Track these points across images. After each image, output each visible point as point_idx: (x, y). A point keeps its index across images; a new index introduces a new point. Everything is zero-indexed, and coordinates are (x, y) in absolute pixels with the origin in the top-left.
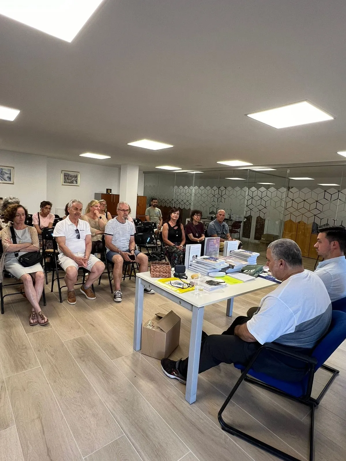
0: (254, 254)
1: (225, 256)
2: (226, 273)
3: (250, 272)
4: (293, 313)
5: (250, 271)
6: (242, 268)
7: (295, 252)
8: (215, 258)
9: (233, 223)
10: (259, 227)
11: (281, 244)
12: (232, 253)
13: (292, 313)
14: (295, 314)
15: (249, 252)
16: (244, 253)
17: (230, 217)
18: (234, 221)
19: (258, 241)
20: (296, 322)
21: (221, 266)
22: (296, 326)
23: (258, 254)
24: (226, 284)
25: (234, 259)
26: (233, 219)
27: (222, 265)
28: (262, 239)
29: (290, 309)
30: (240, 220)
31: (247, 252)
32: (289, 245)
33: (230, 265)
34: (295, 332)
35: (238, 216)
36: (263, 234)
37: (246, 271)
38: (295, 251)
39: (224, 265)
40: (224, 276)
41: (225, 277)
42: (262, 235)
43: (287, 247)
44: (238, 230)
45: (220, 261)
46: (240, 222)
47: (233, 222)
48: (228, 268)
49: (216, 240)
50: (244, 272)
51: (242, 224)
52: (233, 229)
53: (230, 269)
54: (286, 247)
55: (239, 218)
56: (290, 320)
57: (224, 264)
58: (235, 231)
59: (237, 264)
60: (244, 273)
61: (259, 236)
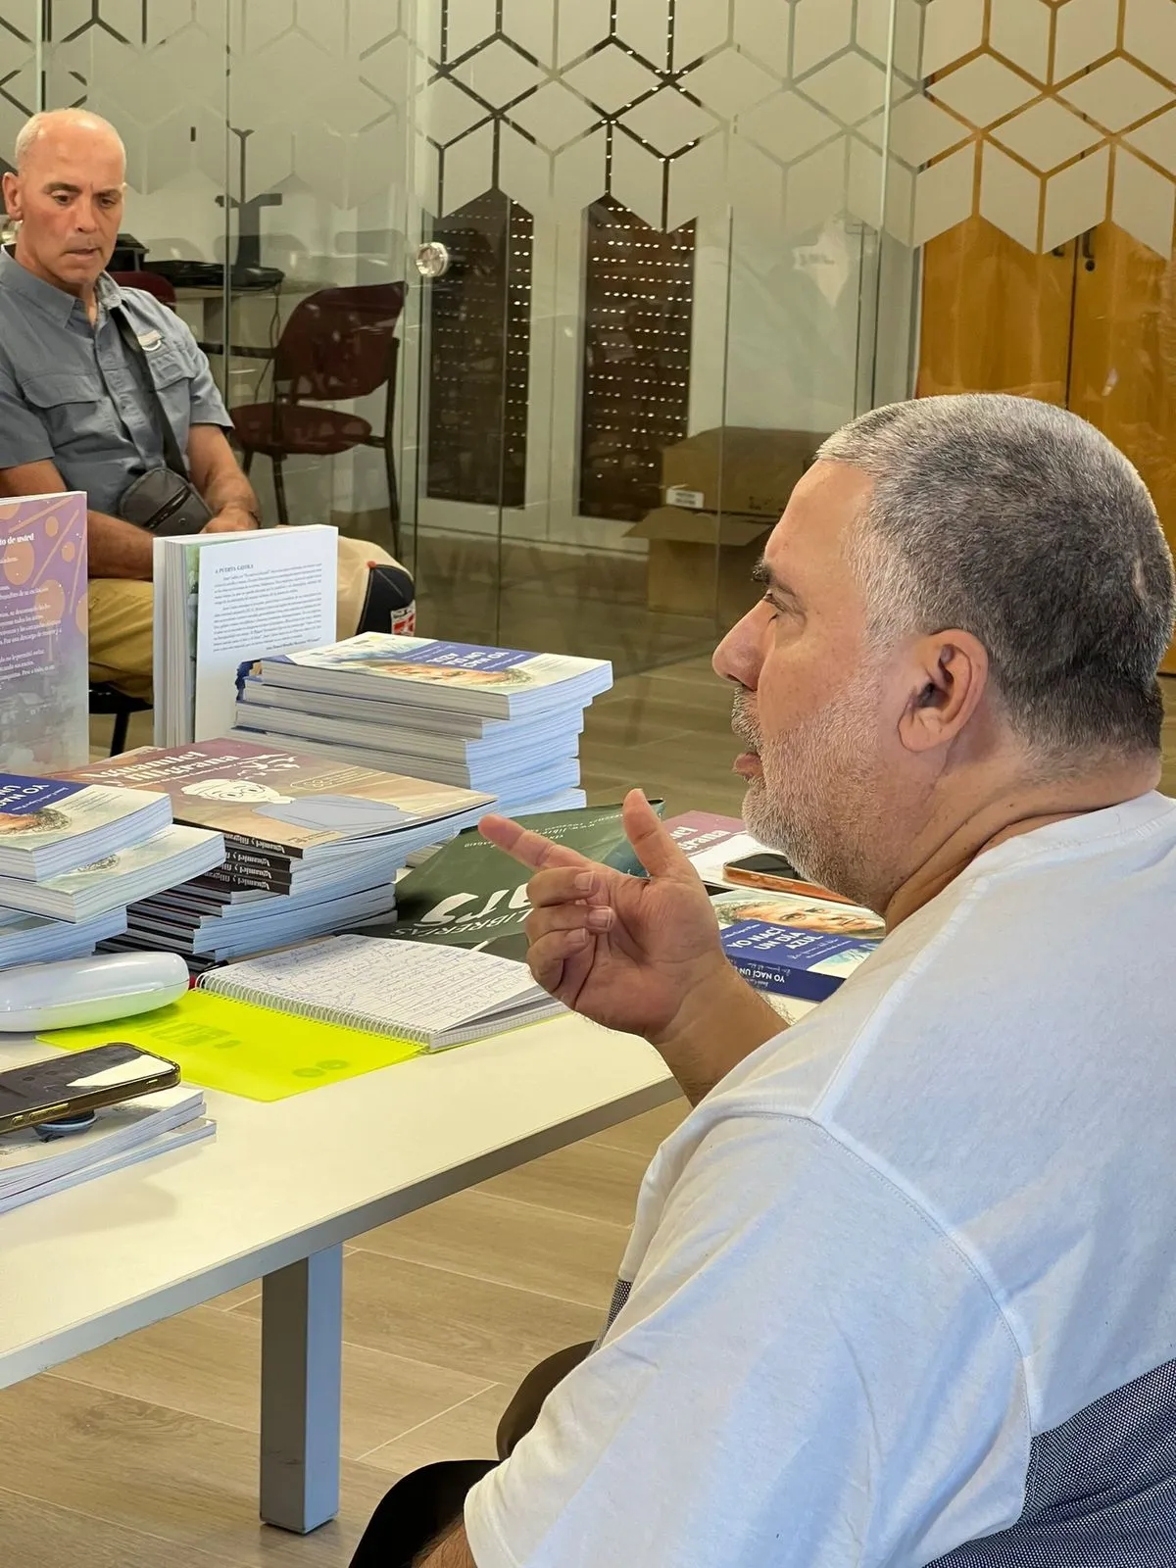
0: (541, 680)
1: (182, 741)
2: (199, 964)
3: (502, 906)
4: (992, 1280)
5: (497, 897)
6: (401, 874)
7: (1130, 592)
8: (28, 782)
9: (286, 314)
10: (618, 348)
11: (1015, 451)
12: (270, 695)
13: (981, 1279)
14: (1011, 1294)
15: (476, 655)
16: (419, 675)
17: (249, 245)
18: (311, 286)
19: (627, 526)
20: (1034, 1396)
21: (119, 870)
22: (1042, 1443)
23: (592, 674)
24: (196, 1104)
25: (290, 764)
26: (291, 265)
27: (127, 861)
28: (672, 496)
29: (955, 1235)
30: (383, 269)
31: (451, 658)
32: (1095, 497)
33: (236, 846)
34: (1029, 1522)
35: (348, 222)
36: (673, 441)
37: (458, 912)
38: (1138, 581)
39: (151, 858)
40: (170, 1010)
41: (180, 1019)
42: (669, 454)
43: (1076, 504)
44: (367, 407)
45: (95, 806)
46: (384, 300)
47: (290, 304)
48: (216, 885)
49: (38, 528)
50: (429, 917)
51: (409, 327)
52: (295, 396)
53: (240, 906)
54: (1057, 501)
55: (369, 241)
56: (957, 1364)
57: (160, 847)
58: (327, 430)
59: (326, 829)
60: (431, 934)
61: (631, 462)
